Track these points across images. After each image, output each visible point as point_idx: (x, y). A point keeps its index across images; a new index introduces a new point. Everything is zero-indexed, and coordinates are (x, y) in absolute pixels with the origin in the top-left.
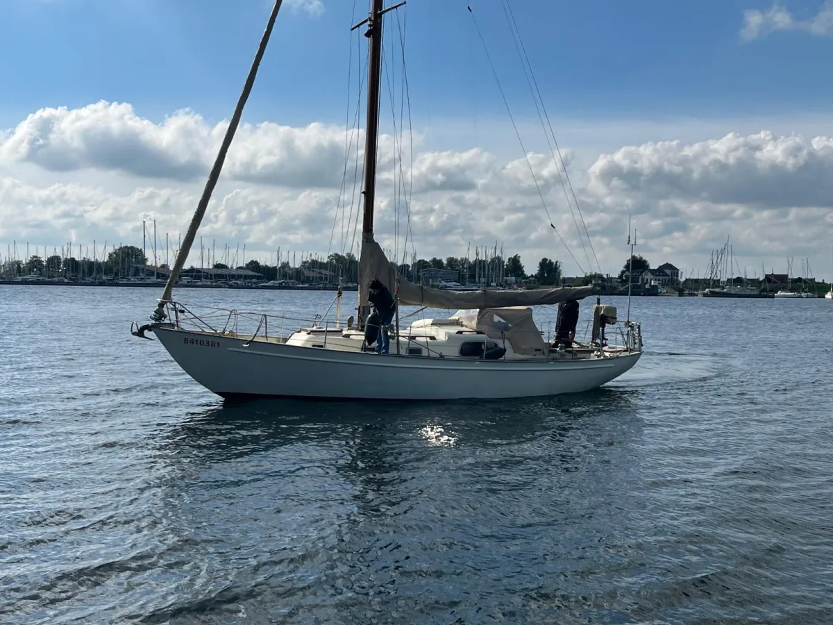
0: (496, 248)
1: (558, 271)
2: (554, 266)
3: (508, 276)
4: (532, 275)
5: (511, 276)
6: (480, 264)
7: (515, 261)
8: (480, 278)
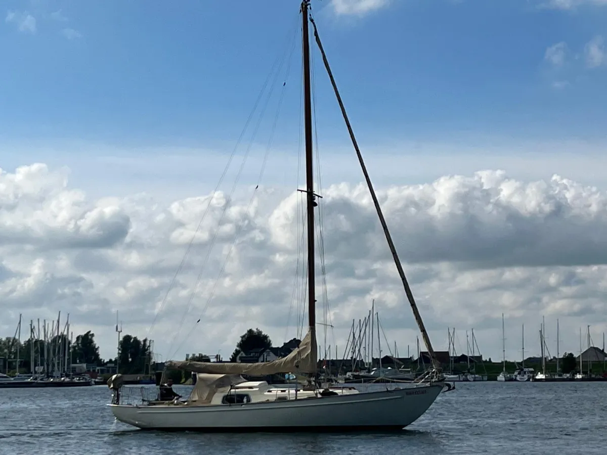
0: (58, 322)
1: (147, 353)
2: (141, 346)
3: (76, 363)
4: (111, 360)
5: (81, 362)
6: (35, 346)
7: (86, 340)
8: (35, 366)
